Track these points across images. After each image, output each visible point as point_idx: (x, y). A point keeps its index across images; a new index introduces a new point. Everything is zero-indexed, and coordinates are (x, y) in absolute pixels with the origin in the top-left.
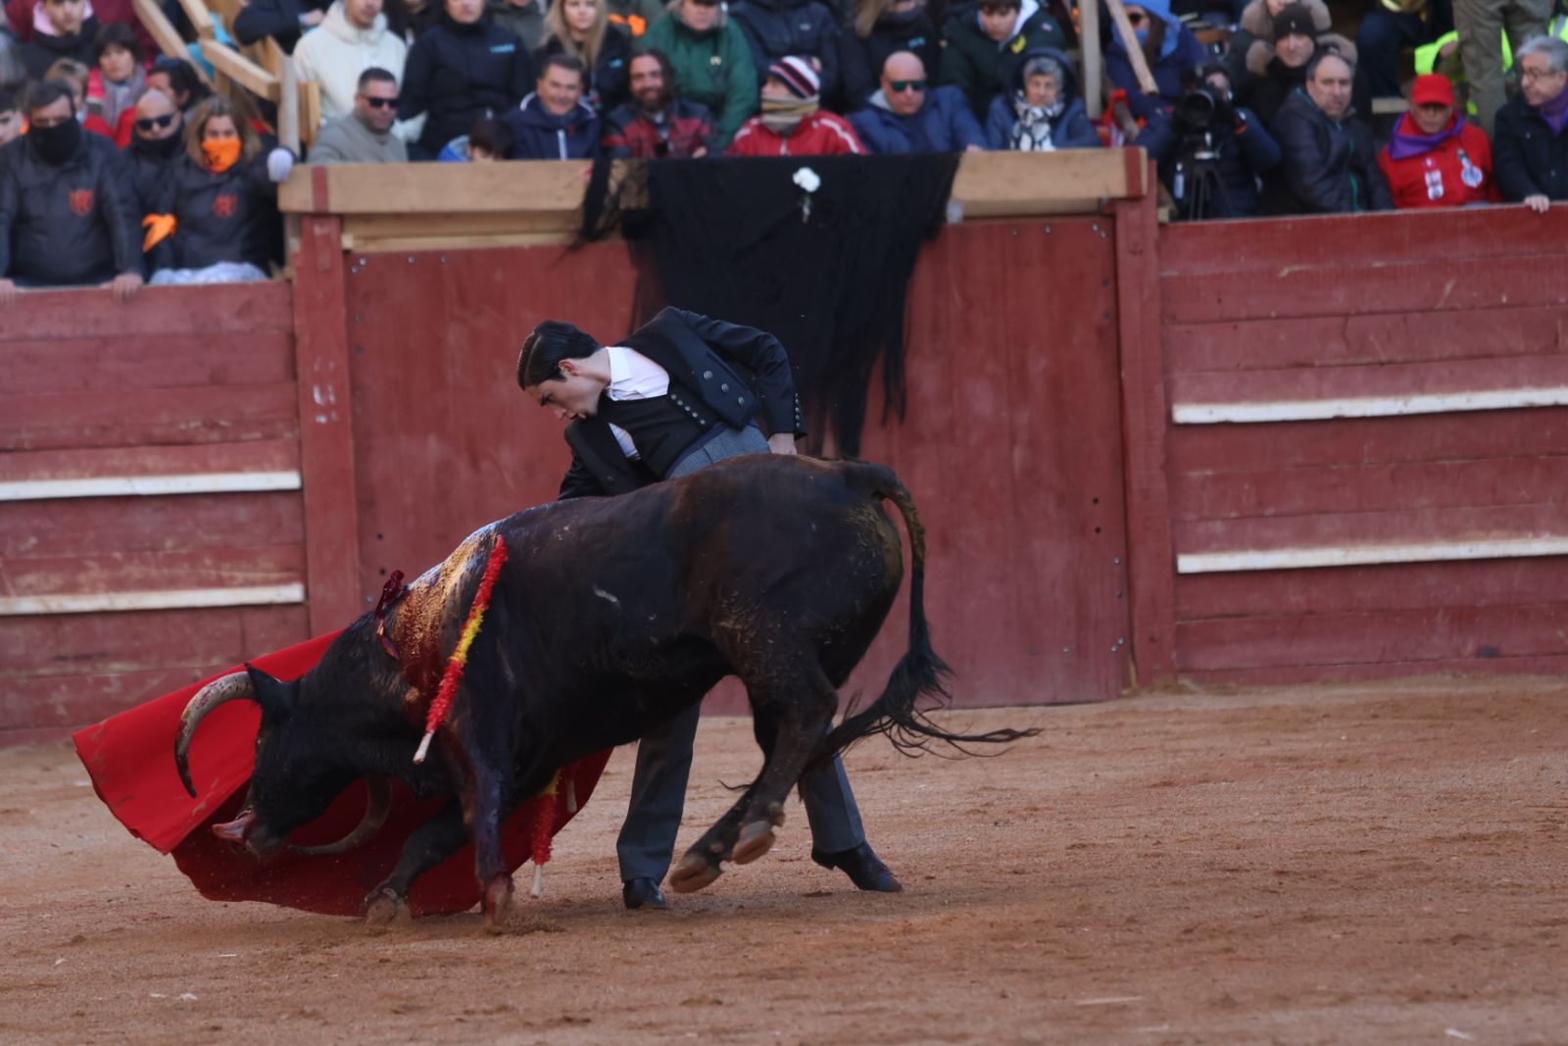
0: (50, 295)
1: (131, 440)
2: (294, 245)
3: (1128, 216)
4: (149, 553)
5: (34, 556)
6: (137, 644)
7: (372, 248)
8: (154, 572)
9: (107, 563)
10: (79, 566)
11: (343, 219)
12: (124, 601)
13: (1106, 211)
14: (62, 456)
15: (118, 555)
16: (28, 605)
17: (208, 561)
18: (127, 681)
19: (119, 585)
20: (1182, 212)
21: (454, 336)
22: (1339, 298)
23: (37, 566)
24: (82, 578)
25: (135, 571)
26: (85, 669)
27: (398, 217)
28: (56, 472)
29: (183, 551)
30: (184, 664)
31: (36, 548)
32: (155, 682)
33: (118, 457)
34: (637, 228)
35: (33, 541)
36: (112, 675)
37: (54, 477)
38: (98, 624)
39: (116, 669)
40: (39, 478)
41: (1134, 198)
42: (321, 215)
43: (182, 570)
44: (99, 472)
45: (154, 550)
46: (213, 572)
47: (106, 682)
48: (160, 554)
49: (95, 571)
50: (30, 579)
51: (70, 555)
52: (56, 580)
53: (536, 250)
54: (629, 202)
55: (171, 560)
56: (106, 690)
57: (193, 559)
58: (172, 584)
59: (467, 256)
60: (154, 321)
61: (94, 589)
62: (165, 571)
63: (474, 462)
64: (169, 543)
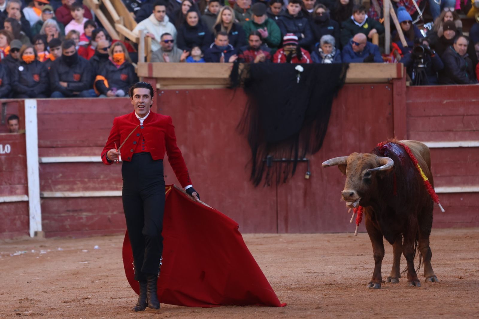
0: (67, 100)
1: (91, 145)
3: (397, 84)
4: (96, 180)
5: (61, 180)
6: (91, 207)
7: (166, 88)
8: (97, 185)
9: (83, 182)
10: (74, 183)
11: (157, 79)
12: (88, 194)
13: (390, 82)
14: (70, 149)
15: (86, 180)
16: (59, 194)
17: (113, 182)
18: (88, 218)
19: (86, 189)
20: (414, 83)
21: (190, 115)
22: (461, 110)
23: (62, 183)
24: (75, 187)
25: (91, 185)
26: (75, 214)
27: (174, 79)
28: (68, 154)
29: (106, 179)
30: (105, 214)
31: (61, 177)
32: (96, 219)
33: (87, 150)
35: (61, 175)
36: (84, 216)
37: (67, 156)
38: (80, 201)
39: (85, 214)
40: (63, 156)
41: (399, 78)
42: (150, 78)
43: (105, 185)
44: (81, 155)
45: (97, 178)
46: (115, 186)
47: (81, 218)
48: (99, 180)
49: (79, 185)
50: (59, 186)
51: (72, 179)
52: (67, 187)
53: (216, 90)
54: (244, 76)
55: (102, 182)
56: (81, 221)
57: (109, 181)
58: (102, 189)
59: (195, 91)
60: (99, 109)
61: (78, 190)
62: (101, 185)
63: (195, 154)
64: (102, 177)
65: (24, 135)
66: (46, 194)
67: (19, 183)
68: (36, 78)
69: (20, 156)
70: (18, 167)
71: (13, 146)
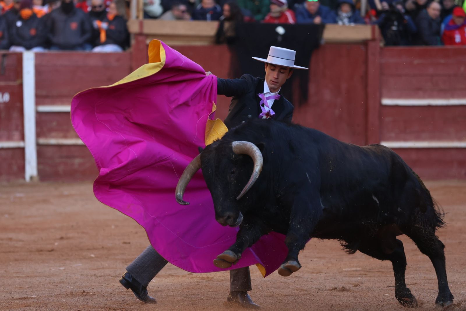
0: (63, 54)
2: (133, 42)
3: (372, 45)
5: (55, 128)
6: (83, 154)
10: (67, 131)
11: (148, 36)
13: (365, 43)
14: (64, 99)
16: (53, 141)
18: (80, 164)
20: (387, 44)
22: (431, 70)
23: (56, 130)
24: (68, 134)
26: (68, 160)
28: (62, 103)
31: (56, 125)
32: (88, 165)
34: (231, 42)
35: (55, 123)
36: (76, 163)
37: (62, 105)
38: (73, 149)
39: (77, 161)
40: (58, 105)
41: (373, 39)
42: (141, 34)
47: (74, 165)
50: (54, 134)
51: (65, 127)
52: (61, 134)
54: (230, 34)
56: (74, 167)
60: (92, 62)
61: (72, 137)
65: (21, 86)
66: (42, 141)
67: (17, 129)
68: (33, 32)
69: (18, 104)
70: (15, 115)
71: (12, 95)
